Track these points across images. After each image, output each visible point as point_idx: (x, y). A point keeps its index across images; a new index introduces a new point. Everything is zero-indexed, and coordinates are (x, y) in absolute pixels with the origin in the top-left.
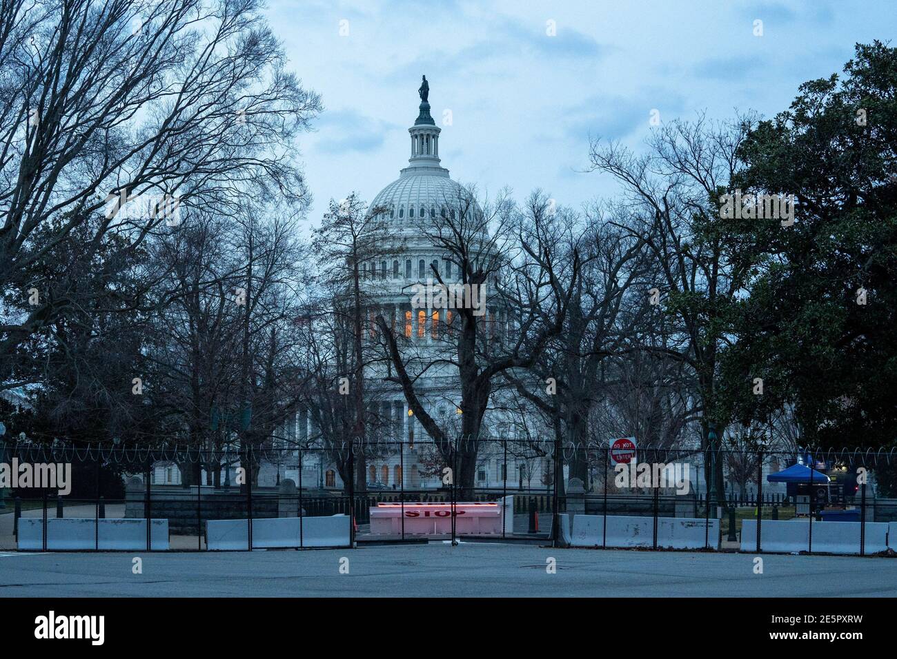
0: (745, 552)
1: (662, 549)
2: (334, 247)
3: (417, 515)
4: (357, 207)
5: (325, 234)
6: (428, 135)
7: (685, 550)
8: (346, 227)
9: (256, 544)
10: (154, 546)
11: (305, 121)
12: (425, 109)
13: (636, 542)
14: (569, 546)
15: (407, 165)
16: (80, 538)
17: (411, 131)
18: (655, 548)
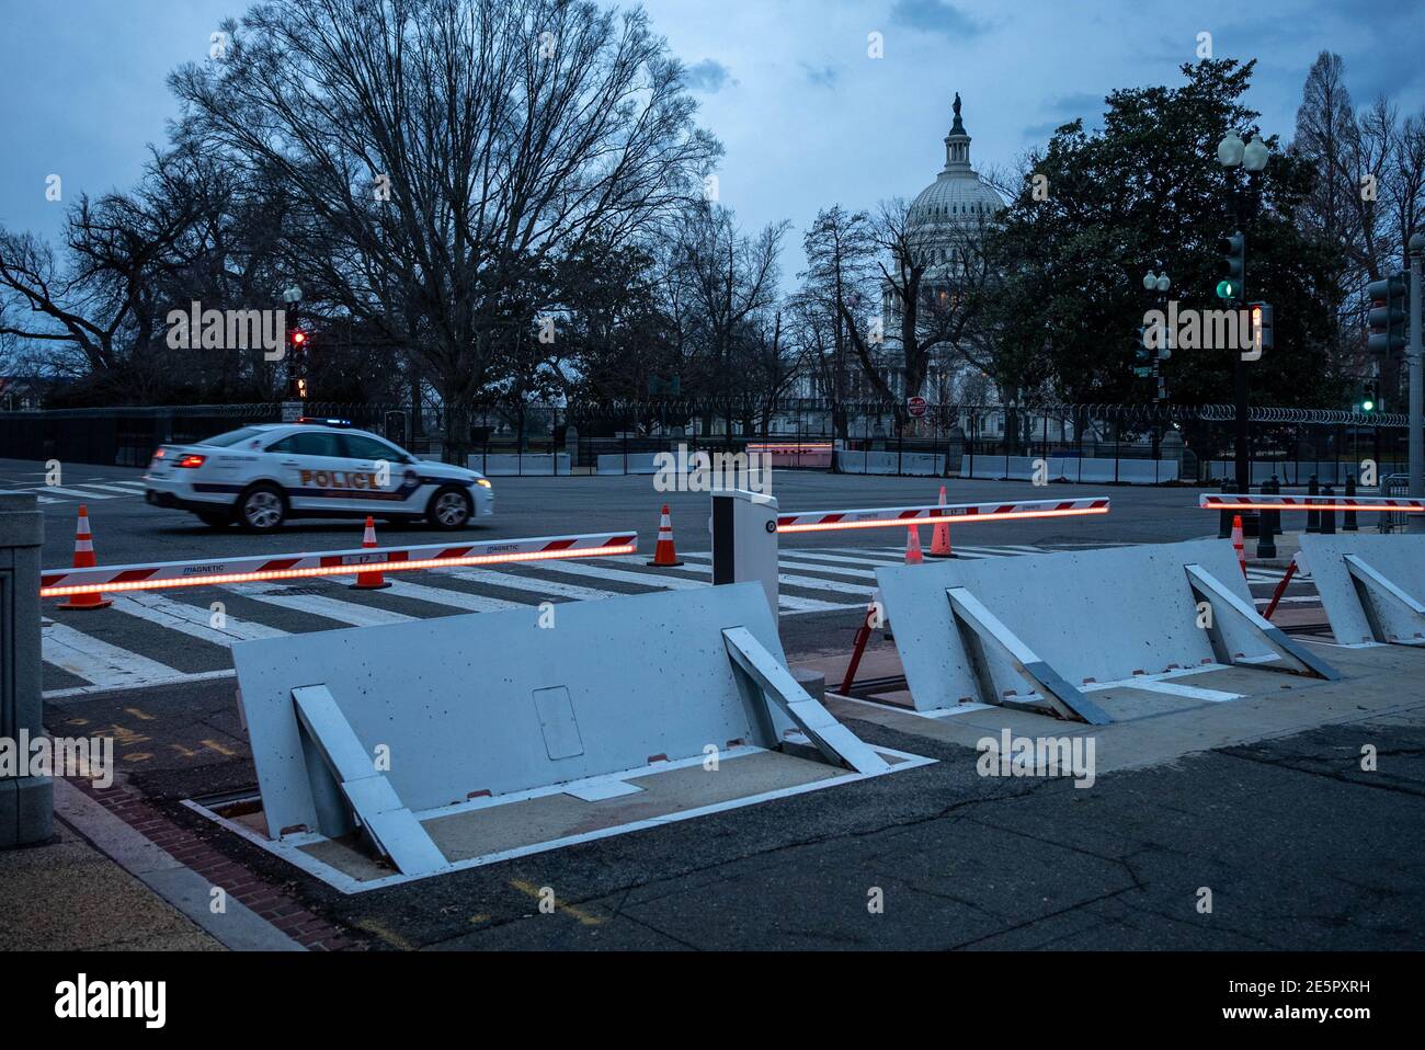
0: (963, 478)
1: (905, 475)
2: (823, 248)
3: (778, 452)
4: (841, 215)
5: (815, 237)
6: (961, 144)
7: (921, 476)
8: (830, 233)
9: (628, 471)
10: (559, 472)
11: (713, 163)
12: (958, 121)
13: (888, 470)
14: (844, 473)
15: (944, 169)
16: (510, 468)
17: (946, 140)
18: (899, 475)
